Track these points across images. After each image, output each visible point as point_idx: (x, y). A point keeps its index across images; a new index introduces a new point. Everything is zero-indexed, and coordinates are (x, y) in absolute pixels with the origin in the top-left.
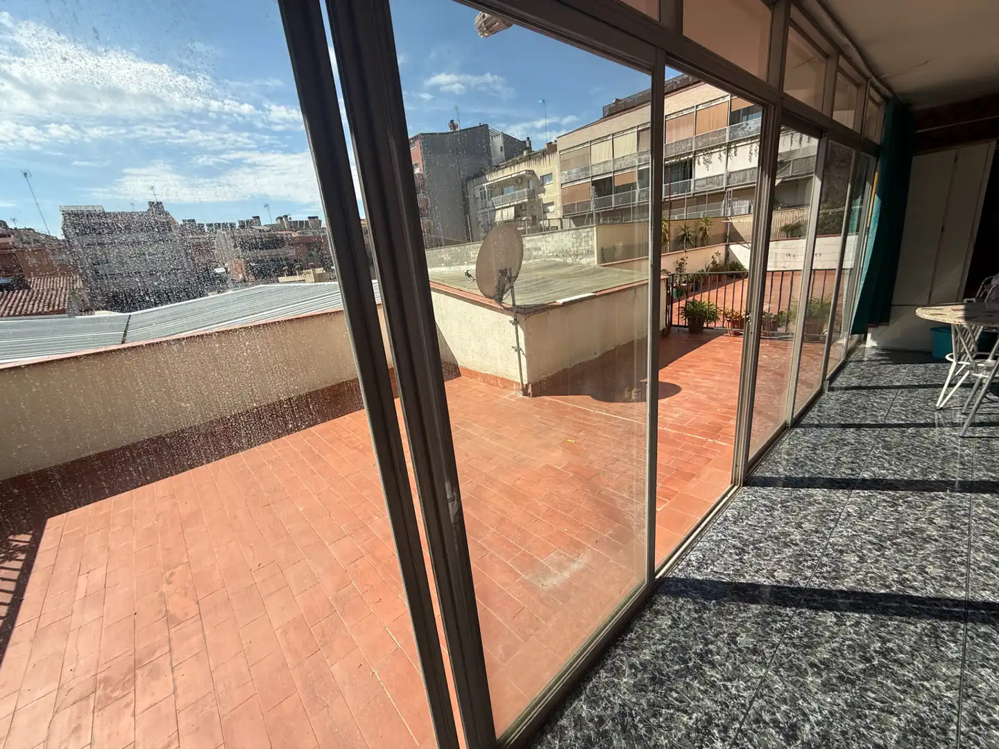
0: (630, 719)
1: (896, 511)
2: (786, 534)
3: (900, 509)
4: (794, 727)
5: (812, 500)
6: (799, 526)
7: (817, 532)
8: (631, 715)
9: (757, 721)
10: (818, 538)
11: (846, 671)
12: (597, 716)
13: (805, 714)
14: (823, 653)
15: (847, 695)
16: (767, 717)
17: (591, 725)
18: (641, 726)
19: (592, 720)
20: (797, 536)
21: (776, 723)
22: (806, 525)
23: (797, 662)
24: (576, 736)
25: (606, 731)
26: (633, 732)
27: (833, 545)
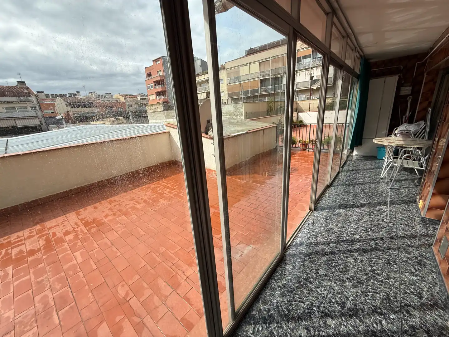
0: (281, 308)
1: (371, 217)
2: (332, 229)
3: (372, 217)
4: (344, 303)
5: (340, 215)
6: (337, 225)
7: (343, 227)
8: (281, 306)
9: (330, 302)
10: (344, 229)
11: (360, 280)
12: (267, 308)
13: (347, 297)
14: (351, 274)
15: (361, 288)
16: (334, 301)
17: (265, 312)
18: (285, 310)
19: (265, 310)
20: (336, 229)
21: (337, 302)
22: (339, 225)
23: (342, 278)
24: (260, 318)
25: (272, 314)
26: (283, 313)
27: (350, 232)
